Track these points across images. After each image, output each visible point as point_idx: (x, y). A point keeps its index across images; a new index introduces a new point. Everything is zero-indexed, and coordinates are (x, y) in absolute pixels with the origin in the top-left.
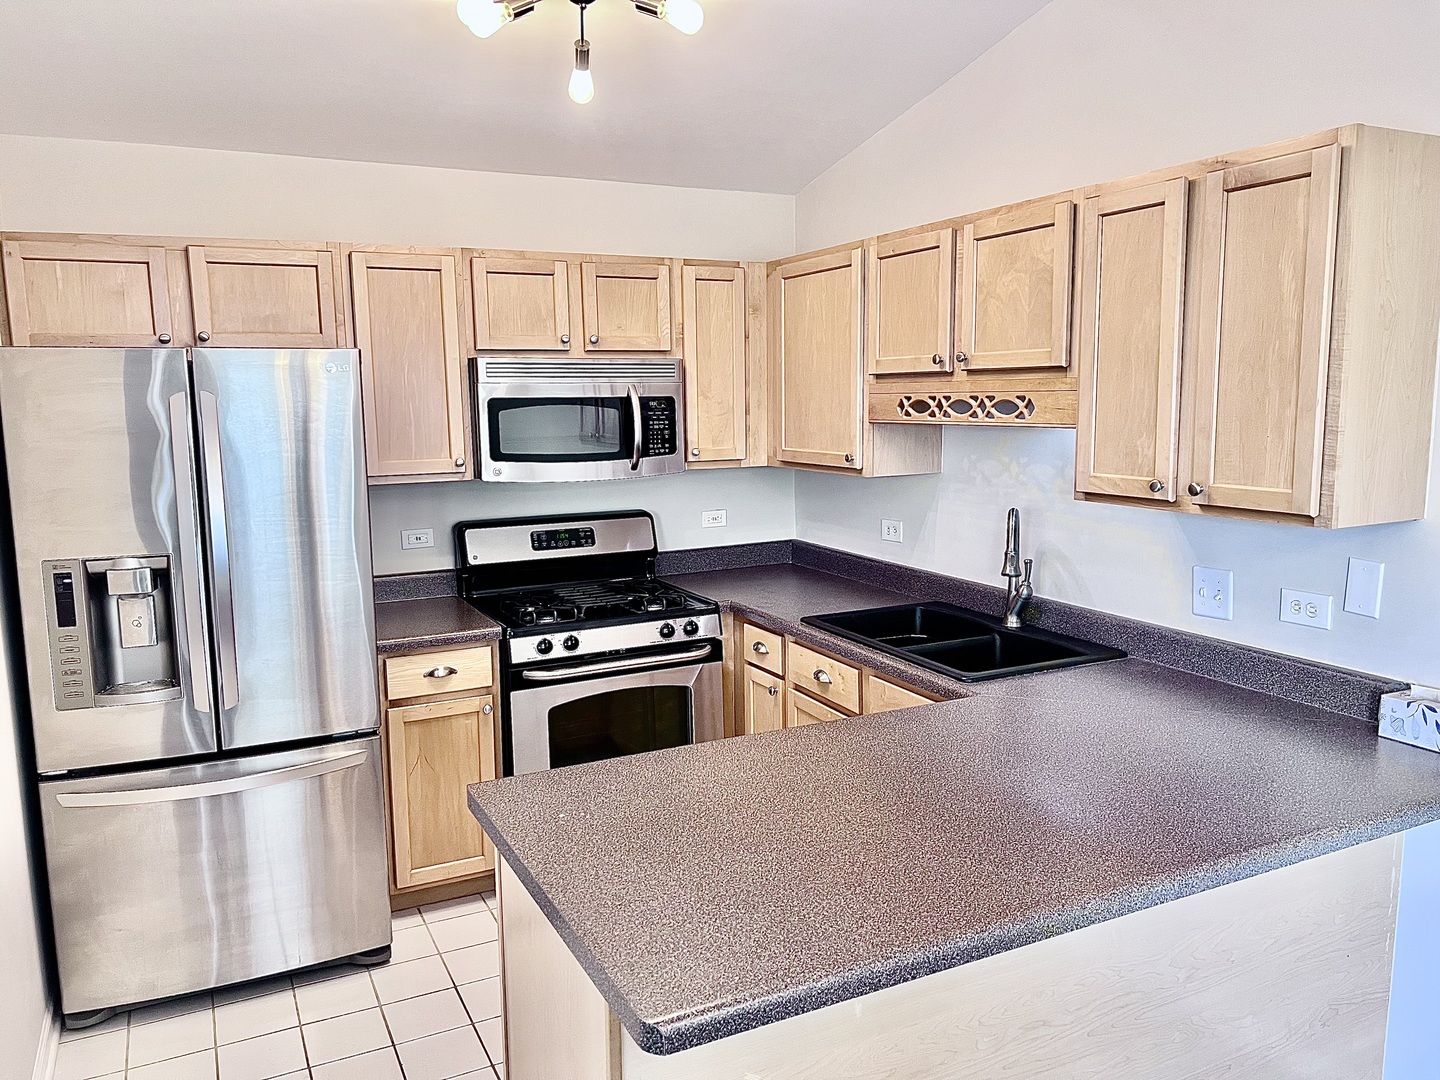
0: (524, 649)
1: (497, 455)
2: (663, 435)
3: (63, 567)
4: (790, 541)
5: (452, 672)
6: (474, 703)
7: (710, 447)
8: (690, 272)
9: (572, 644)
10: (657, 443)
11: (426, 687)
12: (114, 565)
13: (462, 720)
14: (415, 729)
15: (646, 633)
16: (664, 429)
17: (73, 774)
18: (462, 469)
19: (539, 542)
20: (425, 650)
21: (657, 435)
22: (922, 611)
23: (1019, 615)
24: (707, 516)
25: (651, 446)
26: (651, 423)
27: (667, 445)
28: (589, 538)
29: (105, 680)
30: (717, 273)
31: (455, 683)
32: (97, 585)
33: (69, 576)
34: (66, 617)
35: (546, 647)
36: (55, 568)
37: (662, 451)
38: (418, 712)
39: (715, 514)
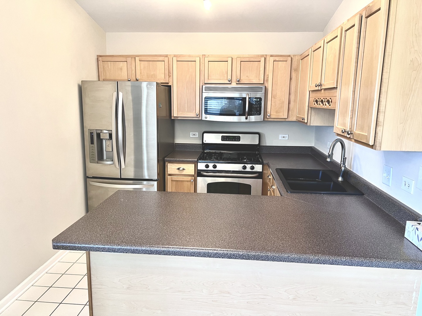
0: (201, 166)
1: (206, 112)
2: (257, 109)
3: (92, 131)
4: (311, 147)
5: (184, 169)
6: (189, 178)
7: (275, 114)
8: (272, 59)
9: (215, 167)
10: (255, 112)
11: (177, 172)
12: (101, 131)
13: (186, 183)
14: (174, 183)
15: (238, 167)
16: (258, 107)
17: (94, 178)
18: (198, 116)
19: (223, 139)
20: (177, 162)
21: (255, 109)
22: (322, 173)
23: (342, 177)
24: (280, 136)
25: (253, 112)
26: (253, 105)
27: (258, 112)
28: (238, 139)
29: (101, 158)
30: (281, 59)
31: (184, 173)
32: (98, 135)
33: (93, 133)
34: (92, 142)
35: (207, 166)
36: (90, 131)
37: (256, 114)
38: (175, 178)
39: (284, 136)
